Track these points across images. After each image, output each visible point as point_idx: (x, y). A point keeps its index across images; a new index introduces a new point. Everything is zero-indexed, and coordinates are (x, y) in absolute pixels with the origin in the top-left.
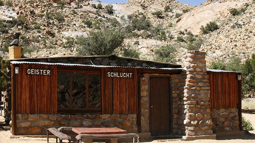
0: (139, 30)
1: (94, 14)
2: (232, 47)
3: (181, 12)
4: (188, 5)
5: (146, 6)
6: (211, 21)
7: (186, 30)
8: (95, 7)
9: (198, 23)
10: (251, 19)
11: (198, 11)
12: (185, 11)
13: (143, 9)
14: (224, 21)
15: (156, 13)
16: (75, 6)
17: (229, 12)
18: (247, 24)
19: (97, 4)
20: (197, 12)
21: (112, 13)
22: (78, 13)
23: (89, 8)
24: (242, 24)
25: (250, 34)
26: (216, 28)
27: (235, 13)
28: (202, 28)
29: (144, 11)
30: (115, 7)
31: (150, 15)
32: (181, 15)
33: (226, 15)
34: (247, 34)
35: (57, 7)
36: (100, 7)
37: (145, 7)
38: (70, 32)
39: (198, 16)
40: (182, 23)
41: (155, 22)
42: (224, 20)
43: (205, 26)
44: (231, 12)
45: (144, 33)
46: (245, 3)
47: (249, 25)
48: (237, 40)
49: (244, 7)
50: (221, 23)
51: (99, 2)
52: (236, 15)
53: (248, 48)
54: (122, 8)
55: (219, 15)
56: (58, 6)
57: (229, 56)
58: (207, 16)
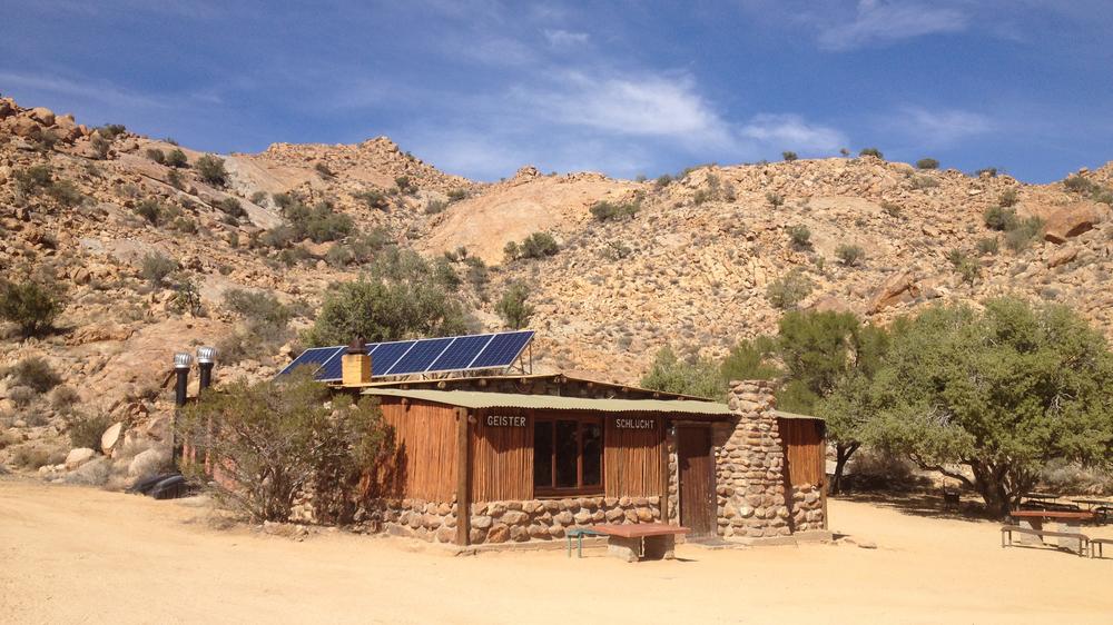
0: (314, 241)
1: (158, 183)
2: (613, 311)
3: (445, 199)
4: (461, 179)
5: (332, 172)
6: (537, 230)
7: (464, 253)
8: (161, 160)
9: (498, 234)
10: (657, 238)
11: (495, 199)
12: (458, 197)
13: (324, 179)
14: (574, 233)
15: (366, 195)
16: (91, 152)
17: (587, 210)
18: (646, 248)
19: (167, 150)
20: (495, 203)
21: (222, 182)
22: (105, 174)
23: (139, 161)
24: (633, 248)
25: (660, 280)
26: (552, 250)
27: (603, 213)
28: (511, 249)
29: (328, 186)
30: (231, 166)
31: (347, 200)
32: (445, 206)
33: (579, 217)
34: (653, 278)
35: (29, 150)
36: (179, 161)
37: (330, 174)
38: (108, 239)
39: (497, 216)
40: (447, 229)
41: (366, 222)
42: (573, 229)
43: (520, 242)
44: (594, 211)
45: (333, 250)
46: (632, 189)
47: (651, 253)
48: (627, 293)
49: (631, 202)
50: (568, 239)
51: (173, 143)
52: (607, 220)
53: (660, 316)
54: (254, 171)
55: (559, 217)
56: (31, 147)
57: (610, 335)
58: (523, 214)
